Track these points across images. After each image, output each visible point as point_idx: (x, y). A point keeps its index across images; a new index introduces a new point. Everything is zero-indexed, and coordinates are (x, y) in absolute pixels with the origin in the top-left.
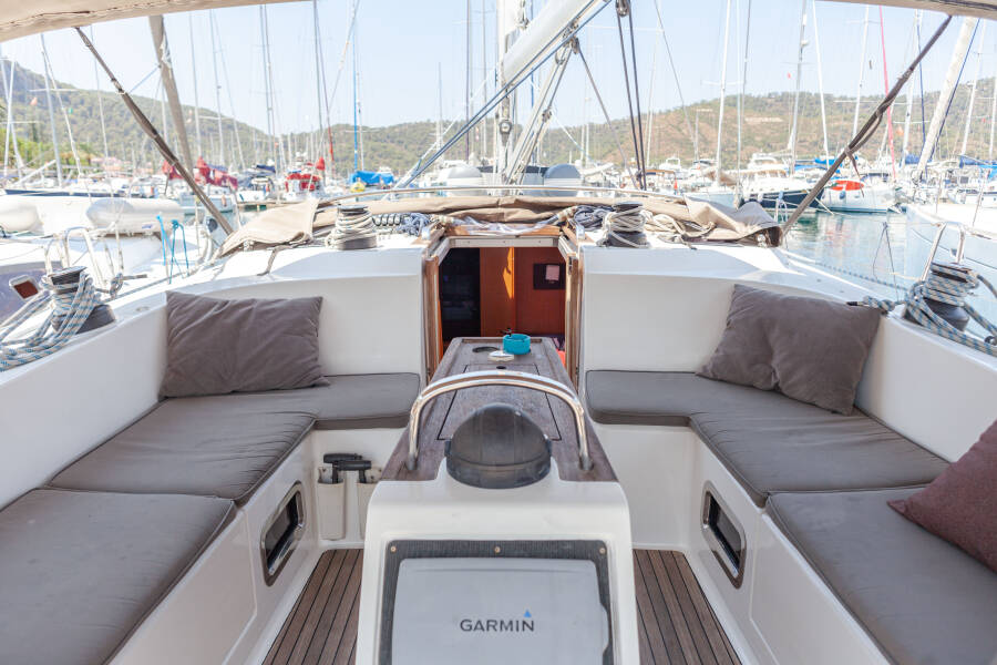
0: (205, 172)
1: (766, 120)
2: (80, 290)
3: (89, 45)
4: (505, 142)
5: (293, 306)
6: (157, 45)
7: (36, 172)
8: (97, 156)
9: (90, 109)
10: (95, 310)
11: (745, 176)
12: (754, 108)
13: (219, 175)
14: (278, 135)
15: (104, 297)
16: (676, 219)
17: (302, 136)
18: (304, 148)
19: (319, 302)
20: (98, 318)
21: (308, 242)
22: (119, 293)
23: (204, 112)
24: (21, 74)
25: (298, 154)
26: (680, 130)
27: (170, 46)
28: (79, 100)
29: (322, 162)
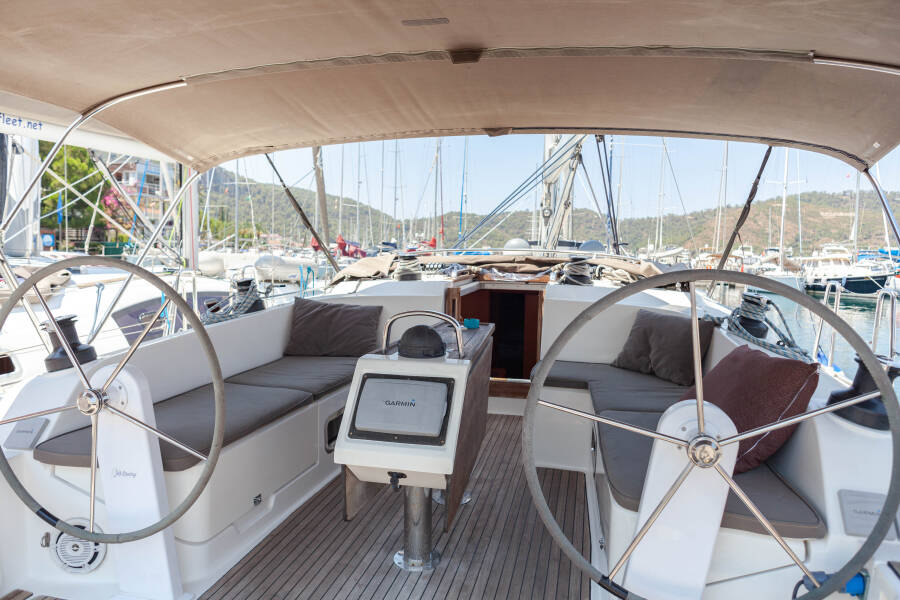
0: (342, 246)
1: (841, 214)
2: (250, 289)
3: (271, 163)
4: (546, 223)
5: (364, 310)
6: (315, 155)
7: (220, 243)
8: (265, 232)
9: (264, 198)
10: (256, 302)
11: (809, 263)
12: (830, 204)
13: (352, 249)
14: (403, 220)
15: (262, 296)
16: (630, 273)
17: (422, 221)
18: (422, 230)
19: (380, 309)
20: (257, 306)
21: (383, 277)
22: (270, 294)
23: (348, 201)
24: (219, 171)
25: (417, 235)
26: (755, 222)
27: (323, 156)
28: (256, 191)
29: (435, 241)
